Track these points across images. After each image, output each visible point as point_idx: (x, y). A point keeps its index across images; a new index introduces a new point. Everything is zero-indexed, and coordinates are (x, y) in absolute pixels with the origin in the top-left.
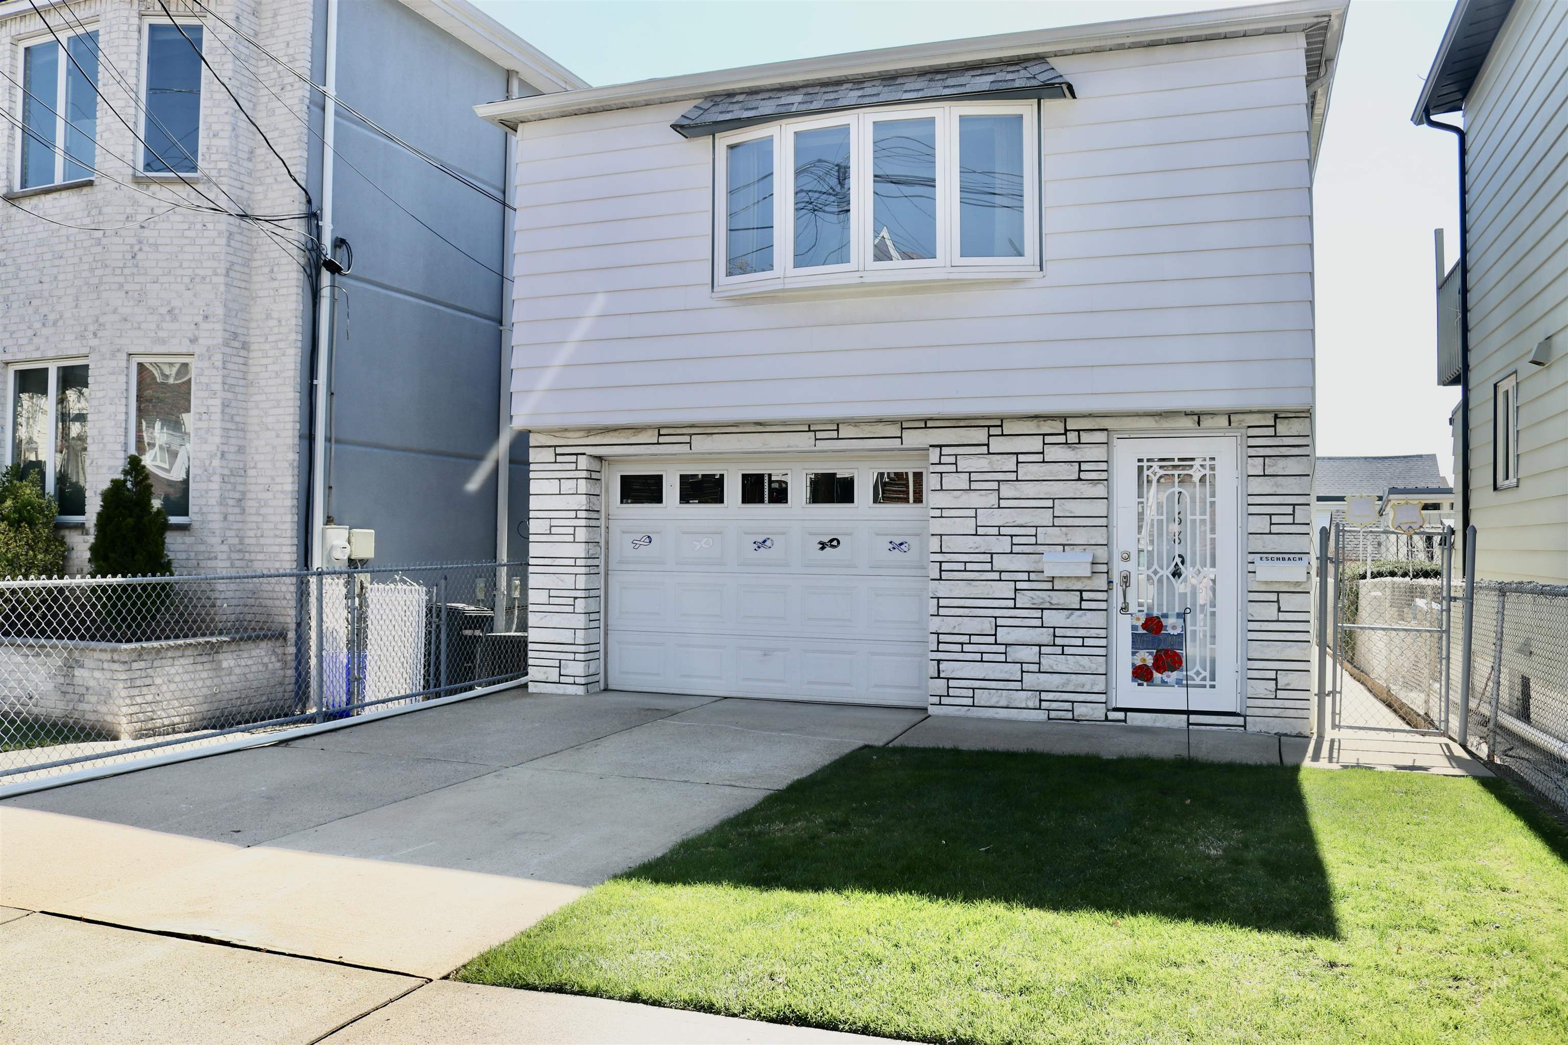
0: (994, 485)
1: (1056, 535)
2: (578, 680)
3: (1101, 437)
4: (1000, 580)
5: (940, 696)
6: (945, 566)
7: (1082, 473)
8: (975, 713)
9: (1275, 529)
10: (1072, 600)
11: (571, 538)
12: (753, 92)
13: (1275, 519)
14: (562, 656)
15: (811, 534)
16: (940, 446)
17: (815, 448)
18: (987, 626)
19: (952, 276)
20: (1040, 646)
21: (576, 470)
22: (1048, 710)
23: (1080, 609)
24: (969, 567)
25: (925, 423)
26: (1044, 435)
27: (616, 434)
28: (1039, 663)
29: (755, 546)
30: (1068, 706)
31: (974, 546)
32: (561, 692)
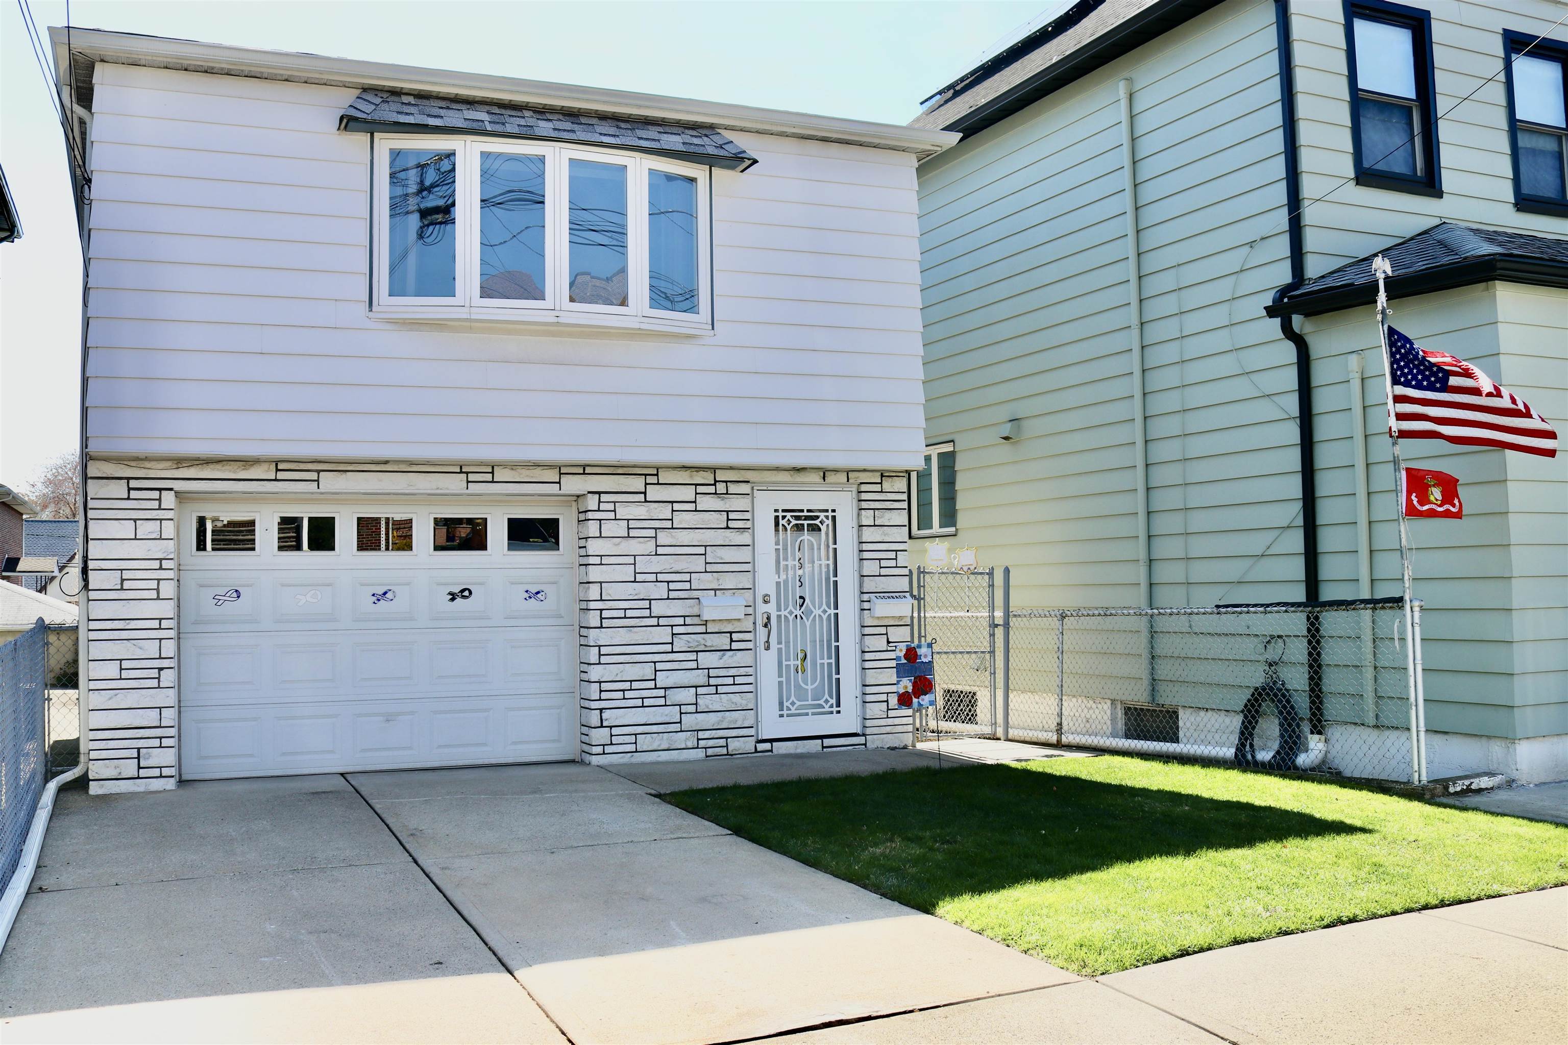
0: (652, 533)
1: (707, 581)
2: (166, 772)
3: (745, 488)
4: (658, 625)
5: (604, 745)
6: (606, 614)
7: (729, 522)
8: (639, 758)
9: (883, 571)
10: (723, 641)
11: (153, 594)
12: (422, 96)
13: (884, 563)
14: (140, 744)
15: (439, 584)
16: (599, 493)
17: (467, 492)
18: (648, 671)
19: (643, 326)
20: (696, 687)
21: (160, 509)
22: (706, 748)
23: (731, 650)
24: (629, 613)
25: (584, 469)
26: (696, 485)
27: (219, 466)
28: (696, 704)
29: (374, 599)
30: (722, 742)
31: (634, 592)
32: (142, 789)
